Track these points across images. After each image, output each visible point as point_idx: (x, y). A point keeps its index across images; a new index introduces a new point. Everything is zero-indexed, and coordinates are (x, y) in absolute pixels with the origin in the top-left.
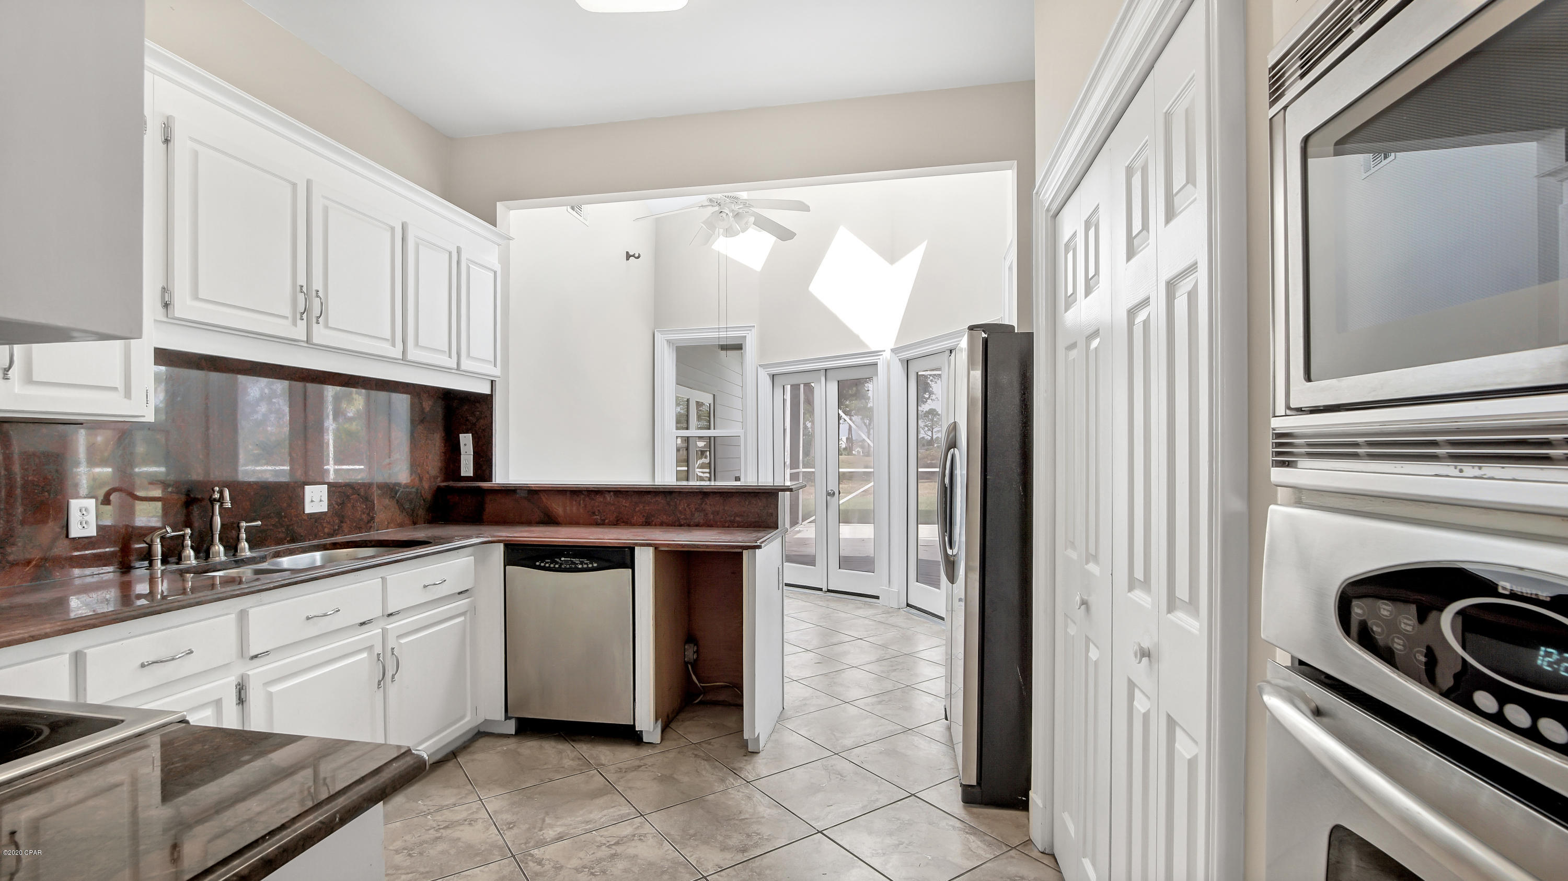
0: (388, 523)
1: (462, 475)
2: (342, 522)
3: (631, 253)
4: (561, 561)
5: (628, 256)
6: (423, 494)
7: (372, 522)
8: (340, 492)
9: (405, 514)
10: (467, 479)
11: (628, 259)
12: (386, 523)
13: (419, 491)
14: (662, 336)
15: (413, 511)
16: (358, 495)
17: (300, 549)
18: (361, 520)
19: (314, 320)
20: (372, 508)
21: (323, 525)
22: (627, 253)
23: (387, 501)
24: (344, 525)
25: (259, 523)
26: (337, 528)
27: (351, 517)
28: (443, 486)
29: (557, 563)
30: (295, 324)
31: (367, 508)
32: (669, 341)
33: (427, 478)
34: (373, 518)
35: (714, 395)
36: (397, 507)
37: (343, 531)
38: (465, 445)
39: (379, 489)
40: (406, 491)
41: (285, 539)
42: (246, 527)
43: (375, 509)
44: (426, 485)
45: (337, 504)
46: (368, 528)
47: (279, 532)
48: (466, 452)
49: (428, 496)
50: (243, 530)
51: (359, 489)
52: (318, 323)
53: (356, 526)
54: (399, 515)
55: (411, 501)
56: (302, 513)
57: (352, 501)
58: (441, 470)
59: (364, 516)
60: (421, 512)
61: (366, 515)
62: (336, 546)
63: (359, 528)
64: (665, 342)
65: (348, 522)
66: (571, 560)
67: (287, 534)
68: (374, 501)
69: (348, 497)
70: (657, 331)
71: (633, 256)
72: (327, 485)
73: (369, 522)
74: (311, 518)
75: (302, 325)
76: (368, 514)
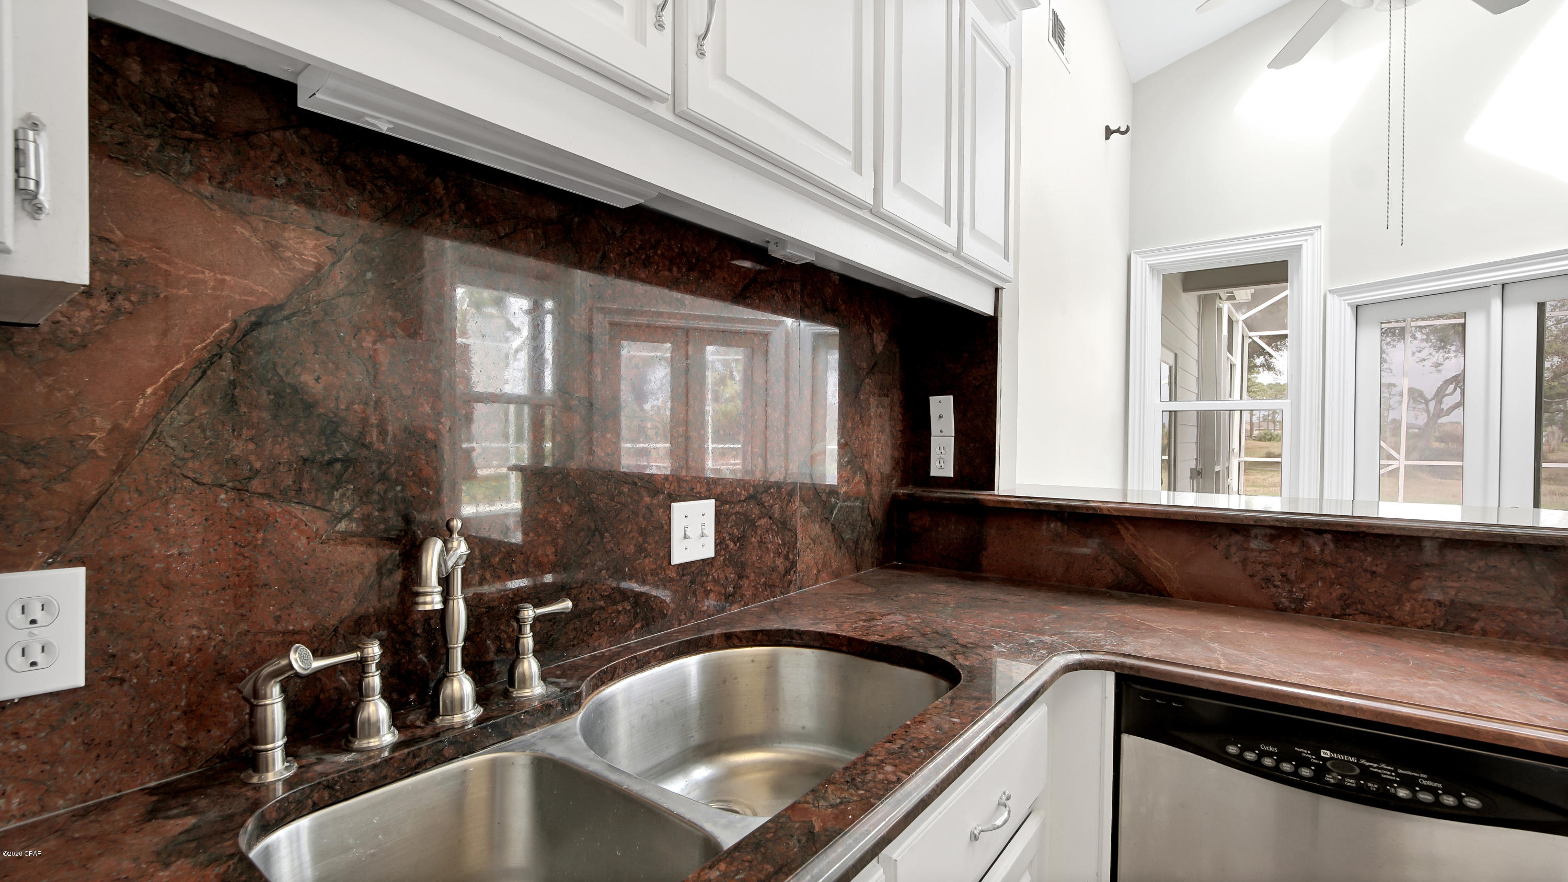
0: (819, 571)
1: (932, 474)
2: (740, 577)
3: (1113, 128)
4: (1319, 758)
5: (1109, 132)
6: (871, 511)
7: (792, 572)
8: (738, 513)
9: (844, 550)
10: (942, 482)
11: (1107, 138)
12: (815, 572)
13: (866, 506)
14: (1143, 260)
15: (856, 543)
16: (770, 518)
17: (660, 655)
18: (774, 569)
19: (692, 45)
20: (791, 544)
21: (706, 588)
22: (1107, 128)
23: (816, 528)
24: (745, 582)
25: (568, 604)
26: (731, 589)
27: (756, 565)
28: (904, 494)
29: (1307, 763)
30: (641, 38)
31: (784, 544)
32: (1152, 268)
33: (877, 481)
34: (793, 564)
35: (1176, 355)
36: (832, 539)
37: (742, 596)
38: (940, 417)
39: (804, 503)
40: (847, 506)
41: (631, 626)
42: (537, 619)
43: (798, 545)
44: (876, 491)
45: (732, 540)
46: (786, 585)
47: (619, 612)
48: (941, 431)
49: (878, 514)
50: (527, 629)
51: (771, 506)
52: (702, 54)
53: (765, 583)
54: (835, 554)
55: (853, 526)
56: (665, 564)
57: (759, 532)
58: (898, 463)
59: (779, 562)
60: (867, 545)
61: (782, 559)
62: (731, 640)
63: (769, 586)
64: (1148, 268)
65: (752, 576)
66: (1357, 764)
67: (636, 615)
68: (796, 529)
69: (752, 523)
70: (1135, 253)
71: (1118, 131)
72: (713, 501)
73: (787, 572)
74: (683, 575)
75: (661, 42)
76: (786, 557)
